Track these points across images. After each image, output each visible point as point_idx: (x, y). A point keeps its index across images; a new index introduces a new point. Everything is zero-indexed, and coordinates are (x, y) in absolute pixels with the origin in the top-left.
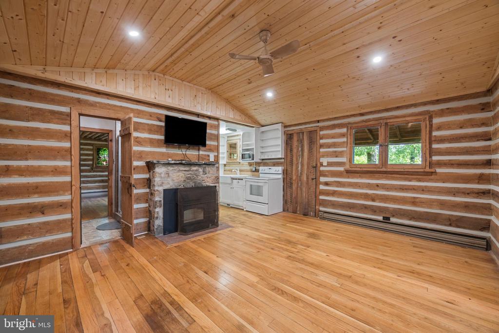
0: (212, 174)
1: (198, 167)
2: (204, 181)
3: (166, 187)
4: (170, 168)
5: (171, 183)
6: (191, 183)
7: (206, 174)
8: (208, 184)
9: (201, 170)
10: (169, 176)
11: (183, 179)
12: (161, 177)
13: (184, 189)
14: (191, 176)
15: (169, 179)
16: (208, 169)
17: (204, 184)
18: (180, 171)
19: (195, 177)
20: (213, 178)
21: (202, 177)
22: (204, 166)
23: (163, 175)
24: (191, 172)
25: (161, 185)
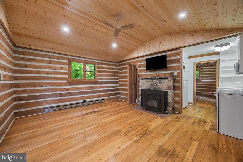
0: (165, 84)
1: (156, 80)
2: (160, 88)
3: (143, 88)
4: (144, 81)
5: (145, 87)
6: (153, 88)
7: (161, 84)
8: (162, 89)
9: (158, 81)
10: (144, 84)
11: (149, 86)
12: (141, 84)
13: (150, 90)
14: (153, 84)
15: (144, 85)
16: (162, 81)
17: (160, 89)
18: (148, 82)
19: (155, 85)
20: (166, 86)
21: (159, 85)
22: (160, 79)
23: (142, 83)
24: (153, 83)
25: (141, 87)
